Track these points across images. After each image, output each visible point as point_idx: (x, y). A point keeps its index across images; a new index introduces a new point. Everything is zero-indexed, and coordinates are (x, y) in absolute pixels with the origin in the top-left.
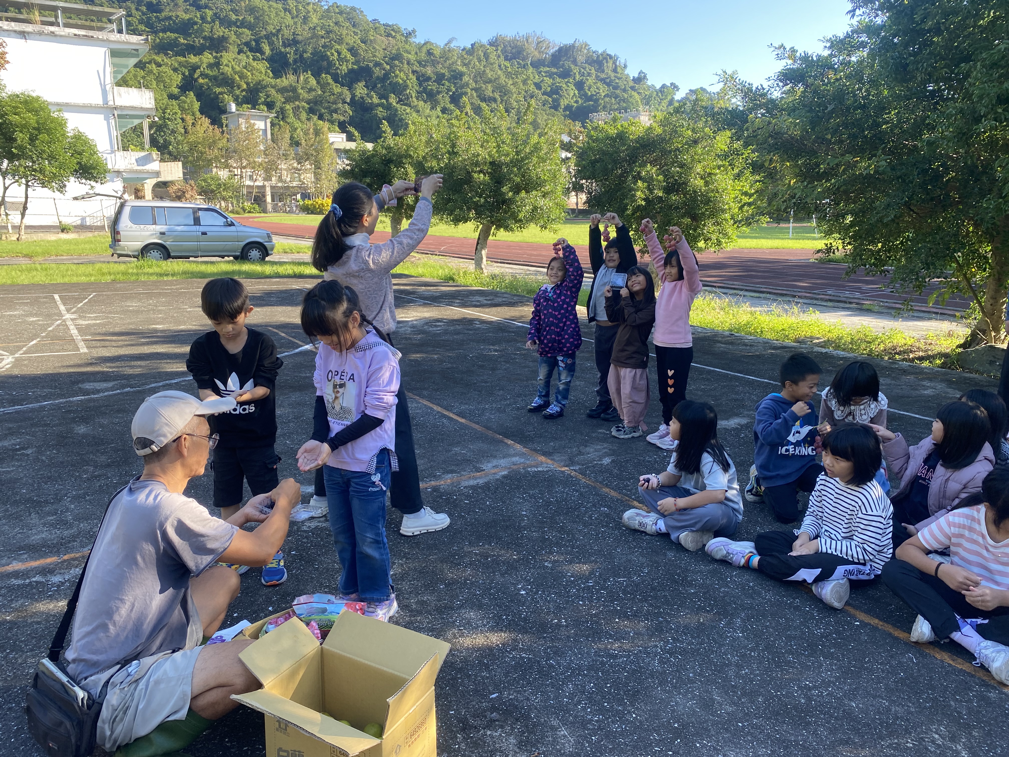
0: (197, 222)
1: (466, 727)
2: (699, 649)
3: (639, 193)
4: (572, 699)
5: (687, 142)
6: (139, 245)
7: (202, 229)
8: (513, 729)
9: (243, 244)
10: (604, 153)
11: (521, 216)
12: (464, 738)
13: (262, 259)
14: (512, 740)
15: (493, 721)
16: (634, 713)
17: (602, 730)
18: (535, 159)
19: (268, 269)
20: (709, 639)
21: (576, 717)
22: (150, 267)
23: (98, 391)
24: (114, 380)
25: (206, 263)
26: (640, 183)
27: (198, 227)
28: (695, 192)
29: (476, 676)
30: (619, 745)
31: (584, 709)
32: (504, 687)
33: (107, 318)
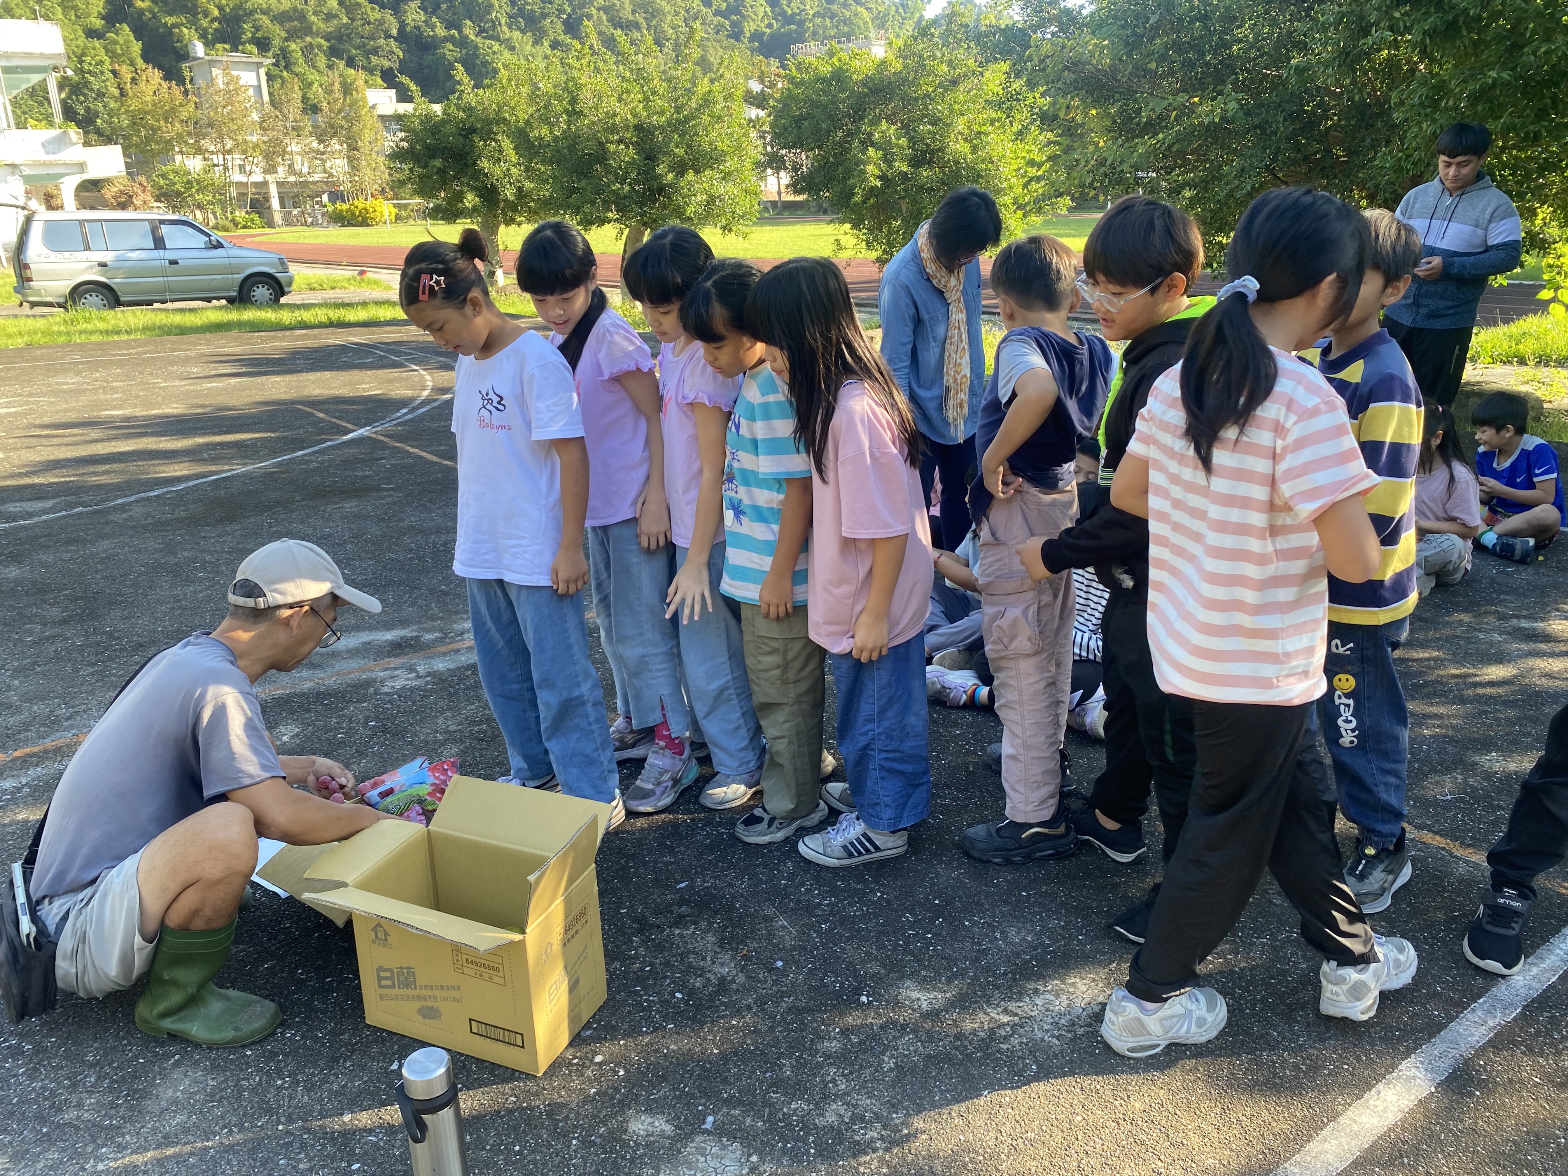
0: (159, 243)
1: (644, 927)
2: (968, 806)
3: (870, 168)
4: (793, 881)
5: (941, 82)
6: (66, 286)
7: (170, 255)
8: (710, 924)
9: (241, 277)
10: (815, 105)
11: (689, 211)
12: (643, 941)
13: (275, 302)
14: (711, 938)
15: (682, 917)
16: (879, 890)
17: (834, 916)
18: (706, 119)
19: (286, 317)
20: (981, 791)
21: (799, 901)
22: (88, 320)
23: (31, 515)
24: (54, 497)
25: (182, 310)
26: (871, 152)
27: (161, 252)
28: (957, 162)
29: (656, 862)
30: (859, 930)
31: (809, 891)
32: (697, 873)
33: (27, 403)
